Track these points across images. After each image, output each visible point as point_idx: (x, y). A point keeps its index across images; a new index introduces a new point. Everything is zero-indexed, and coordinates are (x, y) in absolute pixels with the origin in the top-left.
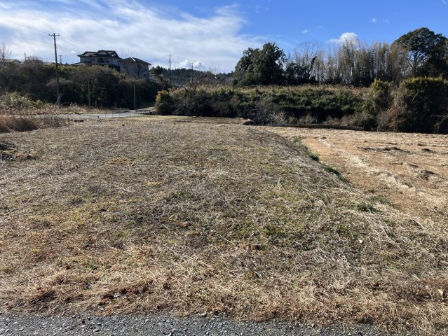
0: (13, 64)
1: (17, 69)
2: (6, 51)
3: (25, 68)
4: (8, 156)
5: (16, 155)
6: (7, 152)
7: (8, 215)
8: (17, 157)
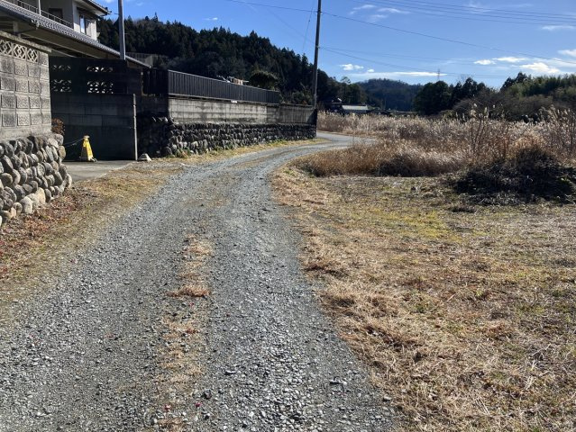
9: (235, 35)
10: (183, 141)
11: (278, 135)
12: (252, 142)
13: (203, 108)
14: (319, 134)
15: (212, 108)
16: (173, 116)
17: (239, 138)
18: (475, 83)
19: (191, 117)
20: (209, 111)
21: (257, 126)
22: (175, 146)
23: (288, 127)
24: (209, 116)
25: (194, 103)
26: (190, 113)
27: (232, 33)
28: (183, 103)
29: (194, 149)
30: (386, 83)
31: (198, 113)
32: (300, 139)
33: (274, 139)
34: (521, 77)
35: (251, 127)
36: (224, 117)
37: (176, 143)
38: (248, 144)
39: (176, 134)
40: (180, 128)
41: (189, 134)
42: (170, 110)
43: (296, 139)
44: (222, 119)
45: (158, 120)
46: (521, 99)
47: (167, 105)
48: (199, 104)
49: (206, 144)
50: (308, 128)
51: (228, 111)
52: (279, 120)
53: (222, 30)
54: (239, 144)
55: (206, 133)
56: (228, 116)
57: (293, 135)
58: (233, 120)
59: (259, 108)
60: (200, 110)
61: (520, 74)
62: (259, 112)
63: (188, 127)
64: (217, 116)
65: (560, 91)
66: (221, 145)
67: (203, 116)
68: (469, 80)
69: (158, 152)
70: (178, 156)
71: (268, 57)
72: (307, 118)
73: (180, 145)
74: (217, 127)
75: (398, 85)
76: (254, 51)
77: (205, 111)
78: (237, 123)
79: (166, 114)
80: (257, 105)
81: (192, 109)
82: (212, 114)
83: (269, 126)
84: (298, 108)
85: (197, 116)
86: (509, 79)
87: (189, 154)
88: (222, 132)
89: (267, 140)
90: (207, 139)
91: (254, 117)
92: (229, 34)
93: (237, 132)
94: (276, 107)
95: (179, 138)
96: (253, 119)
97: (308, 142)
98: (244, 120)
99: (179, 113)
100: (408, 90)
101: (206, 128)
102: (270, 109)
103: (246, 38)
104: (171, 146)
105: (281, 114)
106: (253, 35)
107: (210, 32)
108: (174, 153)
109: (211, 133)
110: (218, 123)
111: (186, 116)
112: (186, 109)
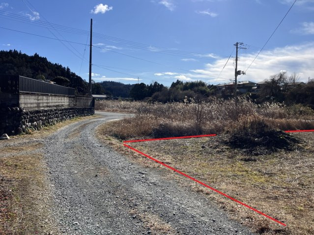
0: (300, 85)
1: (303, 88)
2: (296, 77)
3: (308, 87)
4: (301, 148)
5: (306, 148)
6: (300, 145)
7: (304, 190)
8: (307, 149)
9: (25, 55)
10: (29, 123)
11: (75, 114)
12: (63, 119)
13: (38, 100)
14: (96, 112)
15: (43, 99)
16: (22, 106)
17: (57, 118)
18: (159, 84)
19: (32, 106)
20: (41, 101)
21: (65, 109)
22: (24, 126)
23: (80, 109)
24: (41, 105)
25: (33, 97)
26: (31, 104)
27: (23, 53)
28: (27, 97)
29: (35, 126)
30: (113, 83)
31: (35, 103)
32: (87, 115)
33: (73, 116)
34: (178, 82)
35: (63, 110)
36: (49, 105)
37: (24, 125)
38: (61, 120)
39: (25, 118)
40: (27, 114)
41: (32, 117)
42: (20, 102)
43: (85, 116)
44: (48, 106)
45: (12, 109)
46: (181, 92)
47: (18, 99)
48: (36, 97)
49: (41, 123)
50: (90, 109)
51: (50, 101)
52: (75, 105)
53: (15, 52)
54: (57, 121)
55: (41, 116)
56: (51, 104)
57: (83, 113)
58: (54, 106)
59: (65, 98)
60: (36, 101)
61: (178, 80)
62: (65, 101)
63: (31, 113)
64: (45, 105)
65: (196, 88)
66: (49, 123)
67: (38, 105)
68: (156, 83)
69: (13, 132)
70: (27, 133)
71: (46, 68)
72: (89, 103)
73: (27, 125)
74: (46, 111)
75: (119, 84)
76: (37, 64)
77: (39, 102)
78: (55, 108)
79: (18, 105)
80: (64, 96)
81: (32, 101)
82: (43, 103)
83: (71, 109)
84: (85, 98)
85: (35, 105)
86: (173, 83)
87: (33, 131)
88: (49, 114)
89: (70, 117)
90: (42, 120)
91: (63, 104)
92: (20, 53)
93: (56, 113)
94: (74, 97)
95: (27, 120)
96: (63, 105)
97: (91, 117)
98: (58, 106)
99: (25, 104)
100: (124, 87)
101: (41, 113)
102: (71, 99)
103: (32, 57)
104: (22, 127)
105: (76, 102)
106: (36, 56)
107: (7, 52)
108: (24, 131)
109: (44, 116)
110: (46, 109)
111: (29, 106)
112: (29, 101)
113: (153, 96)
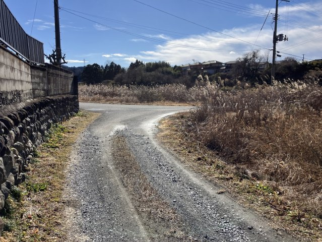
34: (138, 63)
52: (47, 92)
65: (160, 69)
68: (112, 63)
72: (70, 88)
113: (116, 78)
